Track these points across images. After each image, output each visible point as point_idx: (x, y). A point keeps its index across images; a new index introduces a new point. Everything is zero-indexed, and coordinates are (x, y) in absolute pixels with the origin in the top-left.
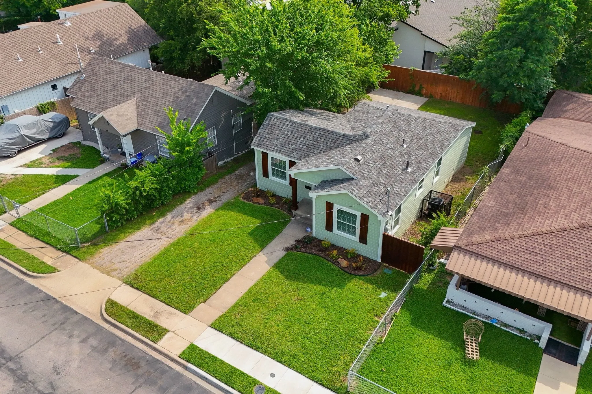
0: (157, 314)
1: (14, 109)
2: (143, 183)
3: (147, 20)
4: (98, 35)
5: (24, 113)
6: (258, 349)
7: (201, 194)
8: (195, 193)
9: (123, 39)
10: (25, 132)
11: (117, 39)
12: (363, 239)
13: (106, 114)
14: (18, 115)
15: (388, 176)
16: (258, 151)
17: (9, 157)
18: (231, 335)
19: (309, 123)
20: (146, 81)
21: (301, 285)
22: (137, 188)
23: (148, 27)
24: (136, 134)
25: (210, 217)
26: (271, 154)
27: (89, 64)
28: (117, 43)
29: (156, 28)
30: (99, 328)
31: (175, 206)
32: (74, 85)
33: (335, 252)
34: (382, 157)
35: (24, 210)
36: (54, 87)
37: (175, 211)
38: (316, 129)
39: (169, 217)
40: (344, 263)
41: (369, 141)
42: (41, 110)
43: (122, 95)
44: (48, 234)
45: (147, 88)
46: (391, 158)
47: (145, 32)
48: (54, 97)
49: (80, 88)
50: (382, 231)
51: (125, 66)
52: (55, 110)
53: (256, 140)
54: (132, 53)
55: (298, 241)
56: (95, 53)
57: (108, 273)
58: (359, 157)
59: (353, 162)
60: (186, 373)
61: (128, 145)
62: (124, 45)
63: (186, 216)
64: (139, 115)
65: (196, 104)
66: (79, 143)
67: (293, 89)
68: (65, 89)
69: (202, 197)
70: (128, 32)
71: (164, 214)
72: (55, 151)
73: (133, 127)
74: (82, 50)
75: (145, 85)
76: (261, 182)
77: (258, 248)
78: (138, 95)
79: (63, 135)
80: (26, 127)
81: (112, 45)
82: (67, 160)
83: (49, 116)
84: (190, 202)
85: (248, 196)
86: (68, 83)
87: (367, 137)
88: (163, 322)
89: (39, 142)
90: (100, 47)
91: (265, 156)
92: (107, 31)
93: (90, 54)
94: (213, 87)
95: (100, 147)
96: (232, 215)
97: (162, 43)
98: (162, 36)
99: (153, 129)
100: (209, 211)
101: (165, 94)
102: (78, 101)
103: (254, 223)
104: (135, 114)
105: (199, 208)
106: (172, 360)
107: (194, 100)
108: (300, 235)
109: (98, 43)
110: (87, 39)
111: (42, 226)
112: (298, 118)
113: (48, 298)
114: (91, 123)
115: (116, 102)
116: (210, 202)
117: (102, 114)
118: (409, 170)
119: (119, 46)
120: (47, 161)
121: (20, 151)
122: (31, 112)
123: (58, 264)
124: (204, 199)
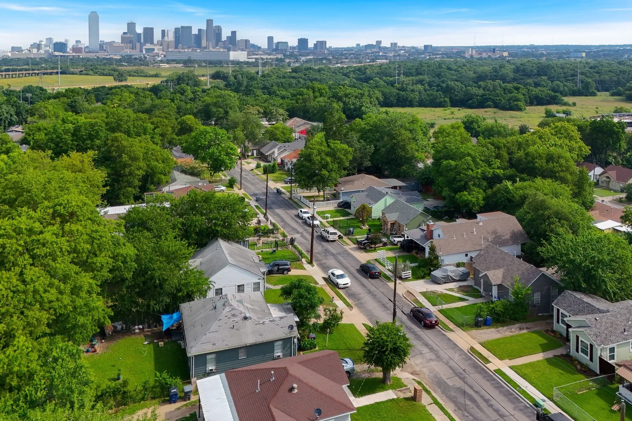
0: (489, 357)
1: (446, 262)
2: (496, 306)
3: (524, 227)
4: (495, 232)
5: (450, 265)
6: (524, 379)
7: (524, 324)
8: (522, 323)
9: (508, 237)
10: (449, 274)
11: (504, 236)
12: (591, 359)
13: (488, 273)
14: (448, 265)
15: (610, 331)
16: (555, 307)
17: (440, 284)
18: (515, 372)
19: (584, 299)
20: (511, 261)
21: (554, 368)
22: (493, 308)
23: (523, 232)
24: (500, 286)
25: (524, 334)
26: (561, 311)
27: (486, 247)
28: (503, 238)
29: (528, 233)
30: (466, 354)
31: (510, 325)
32: (476, 256)
33: (576, 362)
34: (612, 323)
35: (445, 307)
36: (466, 255)
37: (508, 327)
38: (586, 302)
39: (505, 328)
40: (579, 367)
41: (608, 314)
42: (458, 265)
43: (498, 266)
44: (453, 318)
45: (510, 265)
46: (617, 325)
47: (521, 234)
48: (465, 260)
49: (479, 258)
50: (599, 355)
51: (503, 252)
52: (464, 267)
53: (555, 302)
54: (511, 245)
55: (562, 355)
56: (491, 242)
57: (473, 339)
58: (598, 319)
59: (593, 320)
60: (494, 376)
61: (495, 291)
62: (507, 240)
63: (513, 330)
64: (504, 277)
65: (531, 278)
66: (472, 286)
67: (581, 280)
68: (472, 258)
69: (524, 325)
70: (512, 233)
71: (503, 326)
72: (460, 286)
73: (499, 283)
74: (484, 238)
75: (510, 263)
76: (556, 326)
77: (541, 350)
78: (506, 267)
79: (465, 280)
80: (451, 272)
81: (501, 239)
82: (465, 292)
83: (462, 269)
84: (517, 326)
85: (547, 331)
86: (474, 255)
87: (608, 312)
88: (490, 359)
89: (454, 281)
90: (494, 238)
91: (558, 310)
92: (500, 230)
93: (488, 241)
94: (542, 271)
95: (482, 290)
96: (534, 335)
97: (529, 242)
98: (531, 238)
99: (508, 286)
100: (525, 331)
101: (518, 270)
102: (477, 265)
103: (544, 341)
104: (502, 276)
105: (521, 329)
106: (491, 371)
107: (531, 276)
108: (564, 353)
109: (494, 236)
110: (488, 233)
111: (450, 314)
112: (579, 295)
113: (449, 339)
114: (480, 276)
115: (494, 268)
116: (527, 328)
117: (486, 272)
118: (626, 333)
119: (504, 240)
120: (456, 290)
121: (445, 283)
122: (453, 265)
123: (454, 330)
124: (525, 326)
